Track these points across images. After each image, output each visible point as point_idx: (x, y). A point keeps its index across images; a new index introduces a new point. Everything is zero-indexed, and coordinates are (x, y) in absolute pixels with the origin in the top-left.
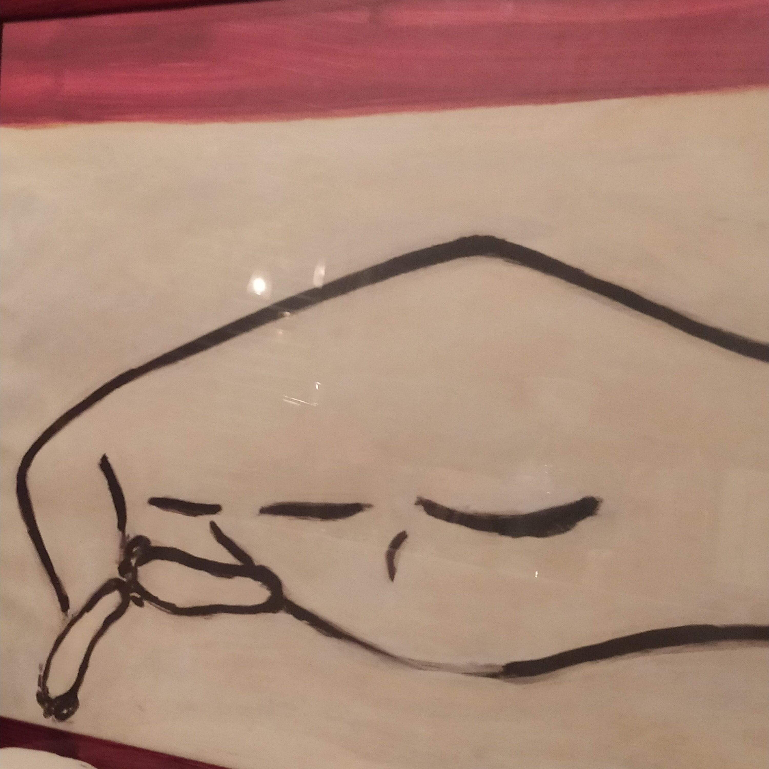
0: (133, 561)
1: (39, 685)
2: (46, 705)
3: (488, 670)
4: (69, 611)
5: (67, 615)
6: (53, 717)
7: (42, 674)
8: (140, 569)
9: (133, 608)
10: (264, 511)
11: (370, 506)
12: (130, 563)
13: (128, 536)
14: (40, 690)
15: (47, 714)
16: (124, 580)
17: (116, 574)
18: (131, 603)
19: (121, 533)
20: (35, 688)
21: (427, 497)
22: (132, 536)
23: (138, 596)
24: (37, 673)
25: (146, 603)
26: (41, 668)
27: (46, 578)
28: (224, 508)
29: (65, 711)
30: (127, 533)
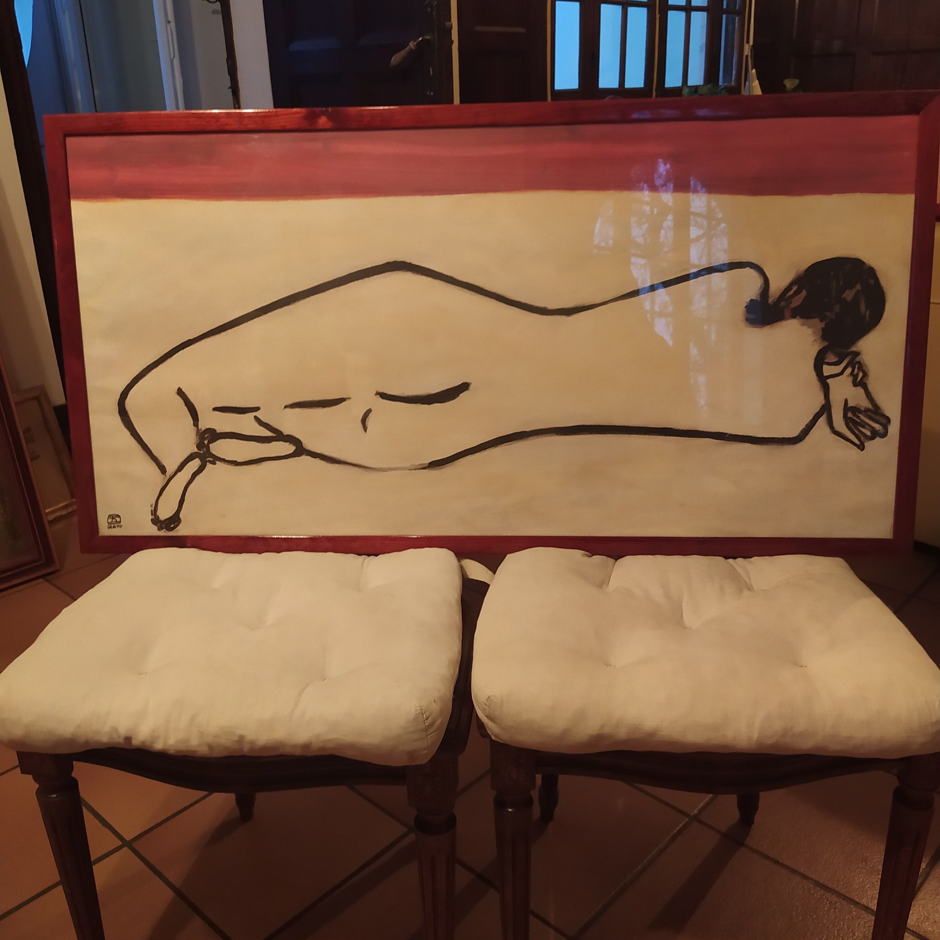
0: (206, 442)
1: (152, 514)
2: (159, 525)
3: (421, 467)
4: (167, 473)
5: (166, 476)
6: (165, 530)
7: (153, 508)
8: (210, 445)
9: (209, 466)
10: (286, 407)
11: (349, 398)
12: (205, 443)
13: (201, 429)
14: (153, 517)
15: (160, 529)
16: (202, 452)
17: (196, 450)
18: (208, 463)
19: (196, 428)
20: (151, 517)
21: (381, 391)
22: (203, 429)
23: (212, 460)
24: (149, 509)
25: (217, 462)
26: (152, 506)
27: (147, 458)
28: (261, 408)
29: (172, 526)
30: (200, 428)
